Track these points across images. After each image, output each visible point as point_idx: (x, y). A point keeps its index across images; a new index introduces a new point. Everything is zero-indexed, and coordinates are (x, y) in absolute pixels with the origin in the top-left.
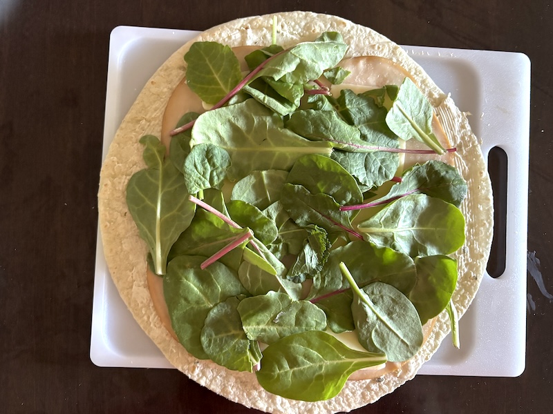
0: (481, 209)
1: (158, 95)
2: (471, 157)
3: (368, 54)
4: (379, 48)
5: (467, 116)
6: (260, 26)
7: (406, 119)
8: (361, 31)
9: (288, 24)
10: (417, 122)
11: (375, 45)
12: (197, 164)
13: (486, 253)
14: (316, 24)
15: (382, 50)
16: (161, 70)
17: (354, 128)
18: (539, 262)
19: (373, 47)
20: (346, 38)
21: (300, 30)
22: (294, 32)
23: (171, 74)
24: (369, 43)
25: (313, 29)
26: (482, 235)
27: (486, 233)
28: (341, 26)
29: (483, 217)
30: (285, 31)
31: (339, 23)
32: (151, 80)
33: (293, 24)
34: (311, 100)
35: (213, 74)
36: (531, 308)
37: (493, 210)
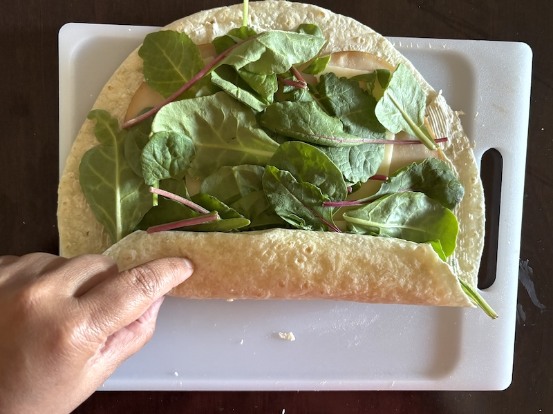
0: (472, 218)
1: (117, 102)
2: (463, 161)
3: (349, 48)
4: (362, 41)
5: (460, 116)
6: (227, 18)
7: (397, 110)
8: (342, 21)
9: (259, 15)
10: (408, 112)
11: (357, 38)
12: (156, 153)
13: (476, 265)
14: (291, 15)
15: (366, 43)
16: (118, 73)
17: (335, 119)
18: (532, 272)
19: (355, 40)
20: (324, 31)
21: (273, 23)
22: (266, 25)
23: (129, 77)
24: (351, 35)
25: (287, 20)
26: (472, 246)
27: (476, 243)
28: (320, 17)
29: (474, 227)
30: (256, 24)
31: (317, 13)
32: (108, 84)
33: (265, 15)
34: (286, 89)
35: (173, 67)
36: (521, 319)
37: (485, 220)
